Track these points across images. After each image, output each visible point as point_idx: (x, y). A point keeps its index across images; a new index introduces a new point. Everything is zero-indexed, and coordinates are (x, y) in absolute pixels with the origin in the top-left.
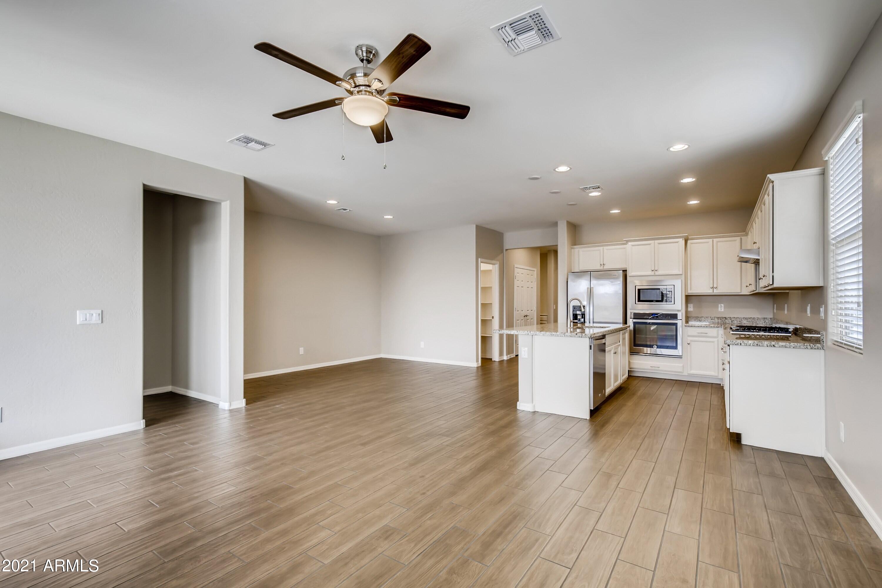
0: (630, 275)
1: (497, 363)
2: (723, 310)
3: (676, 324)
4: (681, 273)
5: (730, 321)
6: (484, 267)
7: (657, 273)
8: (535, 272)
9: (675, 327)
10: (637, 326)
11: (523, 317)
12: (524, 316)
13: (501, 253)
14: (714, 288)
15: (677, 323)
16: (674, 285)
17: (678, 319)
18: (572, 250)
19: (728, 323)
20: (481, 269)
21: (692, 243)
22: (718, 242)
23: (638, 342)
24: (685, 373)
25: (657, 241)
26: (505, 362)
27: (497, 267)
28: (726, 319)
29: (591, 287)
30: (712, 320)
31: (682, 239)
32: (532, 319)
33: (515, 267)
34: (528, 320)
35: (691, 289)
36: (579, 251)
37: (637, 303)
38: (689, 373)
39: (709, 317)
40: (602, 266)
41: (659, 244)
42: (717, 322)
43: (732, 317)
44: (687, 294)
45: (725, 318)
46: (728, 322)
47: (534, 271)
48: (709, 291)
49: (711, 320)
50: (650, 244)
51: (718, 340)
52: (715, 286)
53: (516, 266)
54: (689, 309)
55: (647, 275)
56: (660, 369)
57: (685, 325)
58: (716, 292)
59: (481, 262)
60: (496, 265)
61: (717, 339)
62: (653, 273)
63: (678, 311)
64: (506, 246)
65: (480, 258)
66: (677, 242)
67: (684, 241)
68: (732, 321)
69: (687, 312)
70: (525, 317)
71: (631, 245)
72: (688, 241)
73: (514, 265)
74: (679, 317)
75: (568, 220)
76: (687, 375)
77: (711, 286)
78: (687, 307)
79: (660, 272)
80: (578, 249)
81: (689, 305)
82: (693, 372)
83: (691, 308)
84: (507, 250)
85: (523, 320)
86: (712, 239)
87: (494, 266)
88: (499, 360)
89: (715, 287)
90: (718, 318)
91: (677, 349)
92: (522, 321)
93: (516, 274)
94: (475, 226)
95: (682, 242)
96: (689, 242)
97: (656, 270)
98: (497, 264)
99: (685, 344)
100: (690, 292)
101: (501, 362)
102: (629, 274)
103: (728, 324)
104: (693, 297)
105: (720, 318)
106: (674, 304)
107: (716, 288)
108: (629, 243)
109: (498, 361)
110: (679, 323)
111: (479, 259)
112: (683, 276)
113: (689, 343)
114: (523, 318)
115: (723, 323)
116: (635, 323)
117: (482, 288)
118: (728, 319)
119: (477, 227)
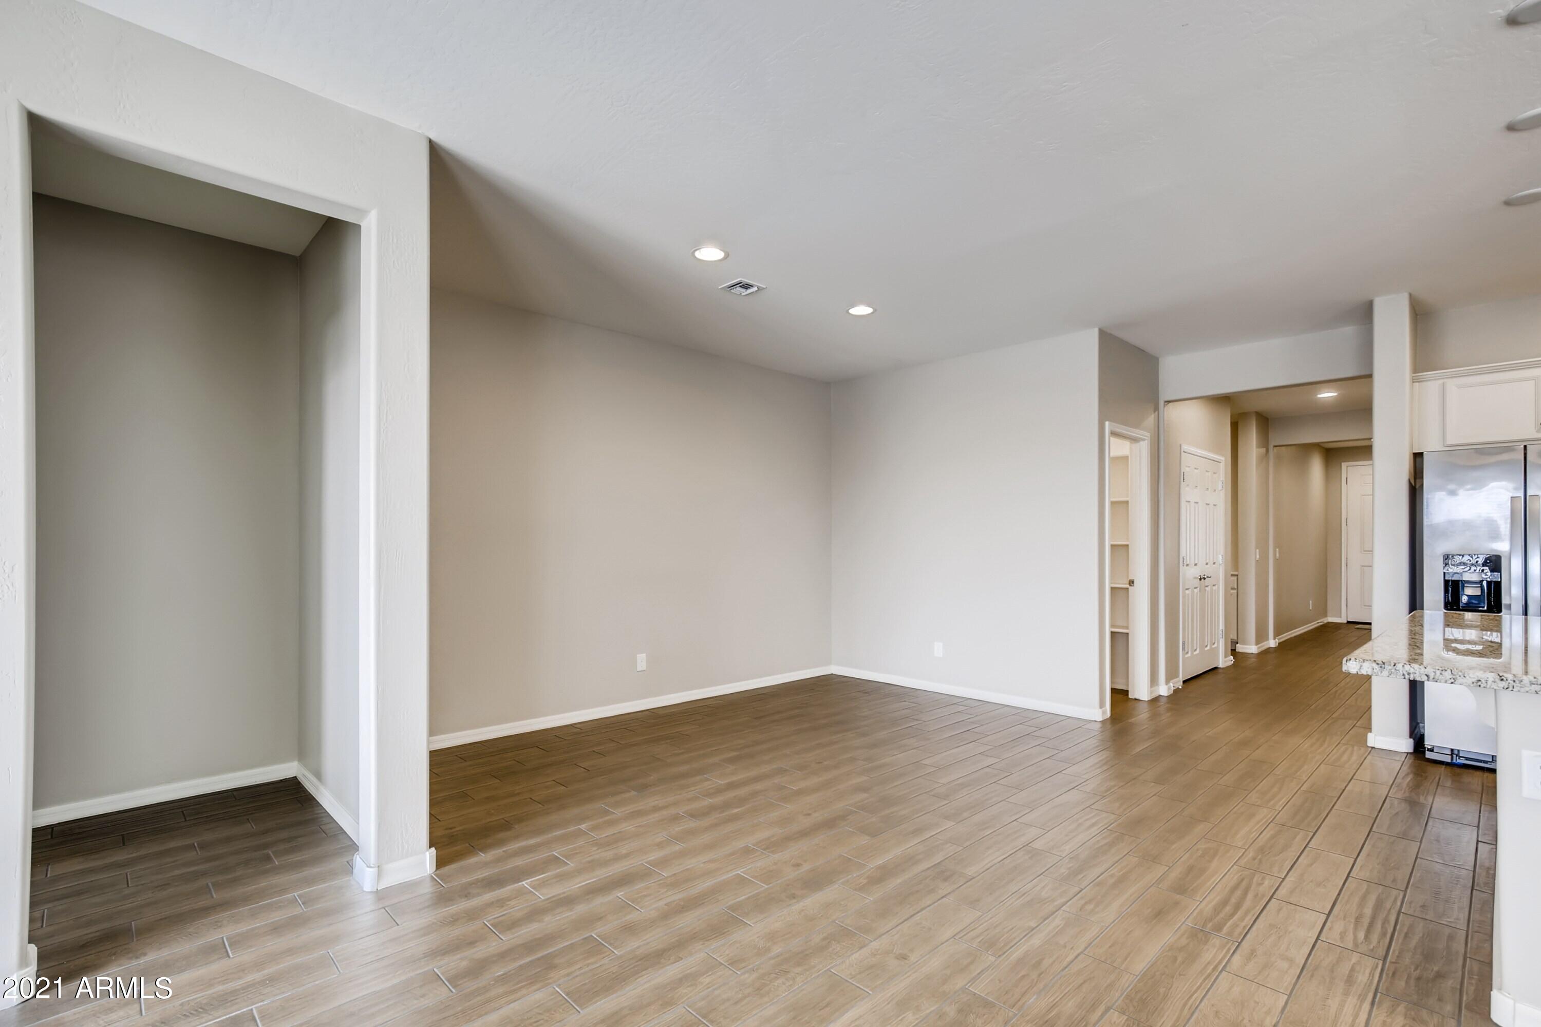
1: (1146, 705)
6: (1118, 448)
8: (1222, 465)
11: (1198, 580)
12: (1200, 579)
13: (1155, 410)
20: (1112, 455)
26: (1163, 700)
27: (1144, 447)
32: (1214, 585)
33: (1182, 451)
34: (1207, 588)
47: (1220, 462)
53: (1185, 447)
59: (1111, 433)
60: (1142, 443)
64: (1166, 393)
65: (1108, 420)
70: (1203, 580)
73: (1181, 446)
84: (1166, 404)
85: (1198, 589)
87: (1136, 446)
88: (1149, 699)
92: (1195, 590)
93: (1185, 469)
94: (1097, 332)
98: (1144, 440)
101: (1155, 700)
109: (1147, 700)
111: (1107, 423)
114: (1197, 583)
117: (1113, 503)
119: (1104, 336)
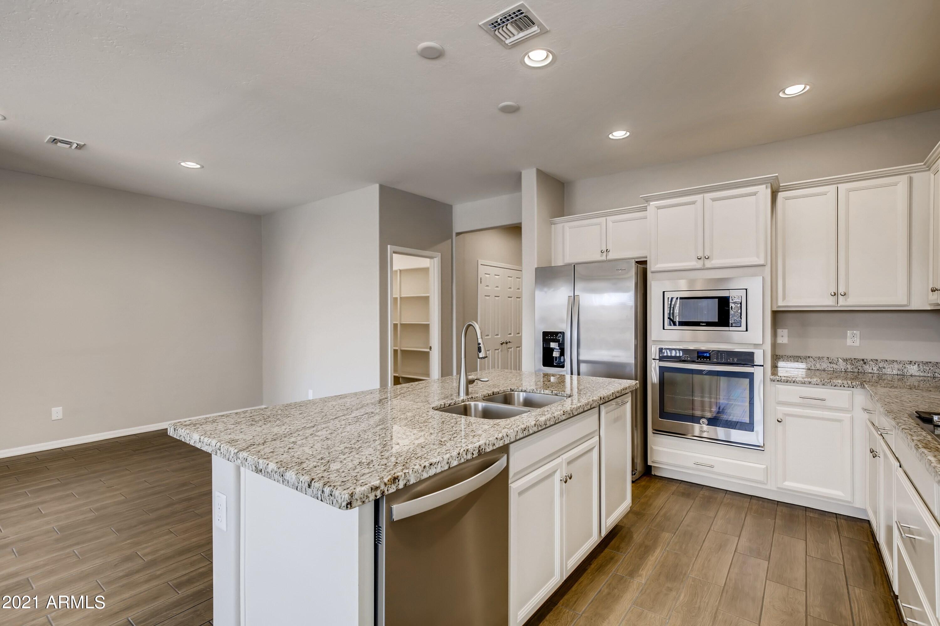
0: (653, 270)
2: (857, 343)
3: (750, 376)
4: (762, 262)
5: (875, 369)
7: (708, 264)
9: (747, 381)
10: (666, 374)
13: (448, 239)
14: (839, 295)
15: (753, 373)
16: (746, 289)
17: (755, 364)
18: (553, 226)
19: (871, 373)
21: (787, 199)
22: (849, 190)
23: (669, 409)
24: (771, 486)
25: (709, 196)
27: (437, 262)
28: (865, 363)
29: (575, 295)
30: (832, 365)
31: (764, 186)
33: (479, 263)
34: (509, 349)
35: (784, 298)
36: (563, 227)
37: (666, 327)
38: (779, 486)
39: (825, 359)
40: (605, 254)
41: (714, 200)
42: (843, 370)
43: (879, 358)
44: (775, 309)
45: (863, 360)
46: (870, 371)
48: (827, 302)
49: (829, 365)
50: (694, 203)
51: (852, 418)
52: (841, 290)
53: (482, 262)
54: (780, 340)
55: (686, 268)
56: (714, 469)
57: (771, 377)
58: (843, 303)
59: (395, 252)
60: (435, 259)
61: (849, 415)
62: (699, 264)
63: (756, 346)
64: (458, 227)
65: (390, 244)
66: (754, 194)
67: (769, 191)
68: (880, 367)
69: (774, 345)
70: (504, 344)
71: (656, 207)
72: (778, 194)
73: (478, 261)
74: (758, 359)
75: (540, 169)
76: (775, 489)
77: (833, 290)
78: (775, 334)
79: (715, 262)
80: (563, 224)
81: (779, 331)
82: (788, 484)
83: (784, 337)
84: (458, 234)
85: (500, 350)
86: (836, 186)
87: (432, 260)
89: (842, 294)
90: (845, 360)
91: (753, 431)
92: (497, 351)
93: (481, 275)
94: (377, 186)
95: (764, 192)
96: (781, 195)
97: (707, 257)
98: (436, 257)
99: (771, 421)
100: (782, 304)
102: (651, 267)
103: (870, 375)
104: (790, 315)
105: (850, 361)
106: (747, 330)
107: (845, 295)
108: (651, 203)
110: (758, 373)
111: (388, 246)
112: (768, 269)
113: (780, 420)
114: (499, 346)
115: (858, 372)
116: (662, 370)
118: (871, 363)
119: (383, 188)
